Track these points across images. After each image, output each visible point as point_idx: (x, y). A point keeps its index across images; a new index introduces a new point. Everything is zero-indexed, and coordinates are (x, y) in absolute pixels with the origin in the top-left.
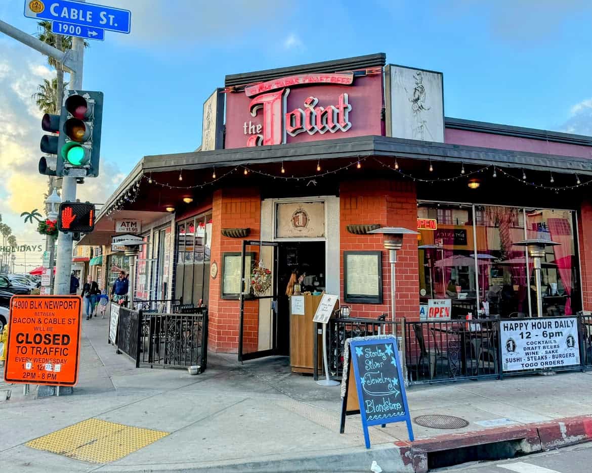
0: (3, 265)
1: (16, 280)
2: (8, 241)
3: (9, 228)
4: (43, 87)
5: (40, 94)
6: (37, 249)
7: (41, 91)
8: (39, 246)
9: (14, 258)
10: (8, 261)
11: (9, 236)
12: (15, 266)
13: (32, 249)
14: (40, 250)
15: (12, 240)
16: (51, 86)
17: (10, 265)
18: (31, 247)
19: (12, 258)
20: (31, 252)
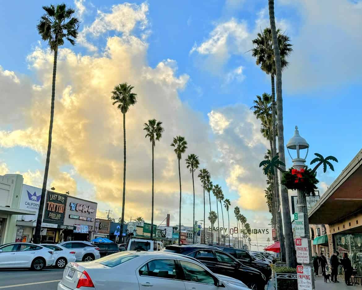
0: (244, 245)
1: (254, 255)
2: (245, 227)
3: (245, 218)
4: (257, 102)
5: (255, 107)
6: (265, 232)
7: (256, 104)
8: (267, 229)
9: (250, 240)
10: (246, 242)
11: (246, 223)
12: (251, 246)
13: (262, 232)
14: (267, 233)
15: (247, 226)
16: (262, 100)
17: (248, 245)
18: (261, 231)
19: (249, 240)
20: (262, 234)
